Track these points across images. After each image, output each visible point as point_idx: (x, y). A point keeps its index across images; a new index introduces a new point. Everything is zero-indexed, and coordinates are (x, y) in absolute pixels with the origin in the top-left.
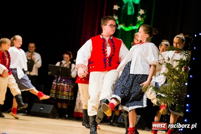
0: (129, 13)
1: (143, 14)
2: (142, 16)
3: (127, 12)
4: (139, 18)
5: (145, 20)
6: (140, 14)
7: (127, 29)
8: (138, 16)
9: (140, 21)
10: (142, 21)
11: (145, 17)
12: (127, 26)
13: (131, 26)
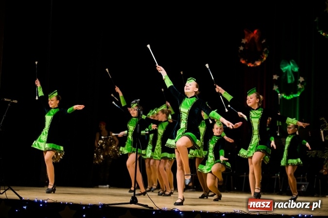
0: (289, 81)
1: (303, 82)
2: (302, 83)
3: (287, 81)
4: (299, 86)
5: (305, 86)
6: (300, 81)
7: (288, 98)
8: (298, 84)
9: (300, 89)
10: (302, 89)
11: (305, 84)
12: (288, 95)
13: (292, 94)
